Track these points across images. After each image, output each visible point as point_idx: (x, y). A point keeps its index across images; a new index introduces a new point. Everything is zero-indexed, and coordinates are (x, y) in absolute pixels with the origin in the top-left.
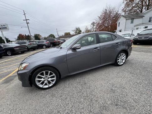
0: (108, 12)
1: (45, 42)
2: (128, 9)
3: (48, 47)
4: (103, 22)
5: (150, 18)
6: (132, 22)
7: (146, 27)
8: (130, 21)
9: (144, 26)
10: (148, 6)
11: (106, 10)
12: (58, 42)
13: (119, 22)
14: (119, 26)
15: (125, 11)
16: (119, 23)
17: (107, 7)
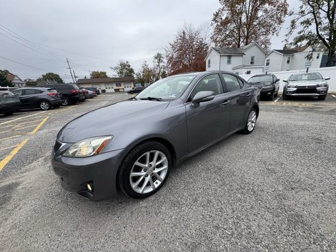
0: (188, 38)
1: (45, 93)
2: (220, 37)
3: (54, 105)
4: (181, 57)
5: (253, 58)
6: (229, 62)
7: (248, 73)
8: (226, 59)
9: (246, 71)
10: (247, 37)
11: (184, 33)
12: (84, 93)
13: (208, 58)
14: (209, 67)
15: (215, 41)
16: (209, 61)
17: (186, 27)
